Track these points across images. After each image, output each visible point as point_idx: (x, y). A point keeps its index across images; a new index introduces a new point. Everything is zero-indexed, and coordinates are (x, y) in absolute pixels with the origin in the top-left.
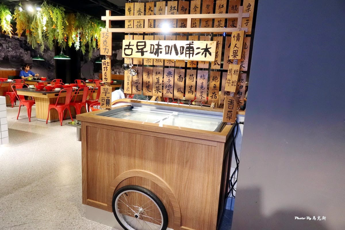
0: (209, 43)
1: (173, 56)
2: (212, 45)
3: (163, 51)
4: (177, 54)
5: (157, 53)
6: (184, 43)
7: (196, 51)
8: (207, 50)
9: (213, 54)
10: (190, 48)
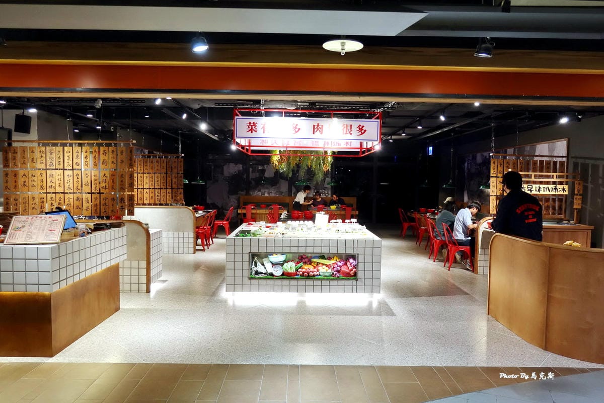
0: (564, 186)
1: (547, 192)
2: (566, 187)
3: (542, 190)
4: (549, 191)
5: (539, 191)
6: (553, 186)
7: (559, 190)
8: (564, 189)
9: (567, 191)
10: (556, 188)
